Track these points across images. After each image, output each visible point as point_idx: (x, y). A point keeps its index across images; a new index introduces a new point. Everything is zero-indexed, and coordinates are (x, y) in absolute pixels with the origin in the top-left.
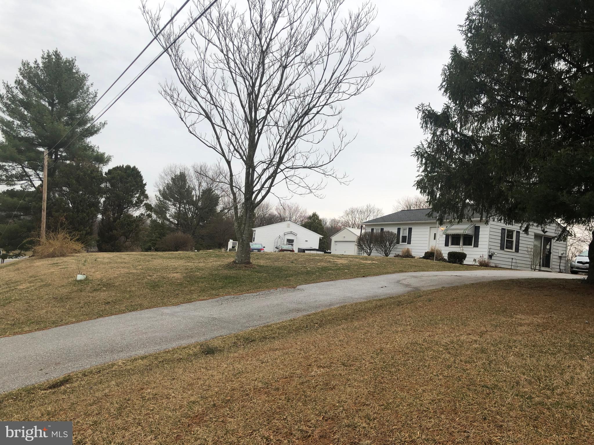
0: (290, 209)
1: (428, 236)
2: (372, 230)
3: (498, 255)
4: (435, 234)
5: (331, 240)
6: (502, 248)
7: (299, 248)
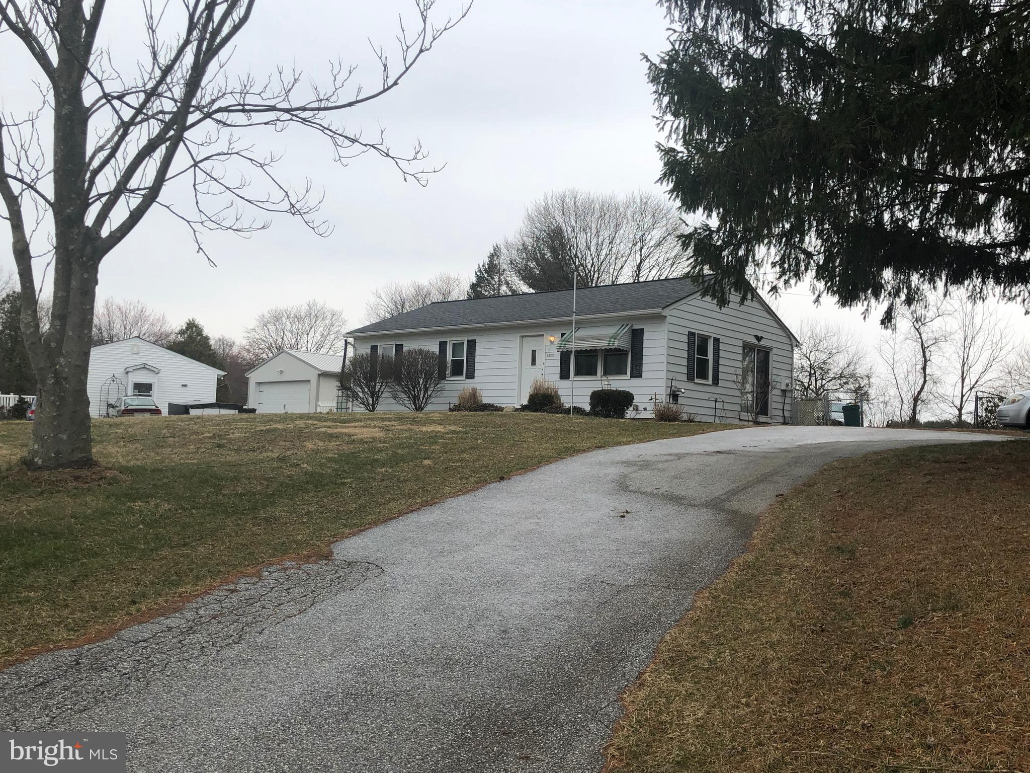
0: (124, 315)
1: (517, 358)
2: (374, 349)
3: (688, 394)
4: (534, 352)
5: (246, 382)
6: (690, 378)
7: (170, 404)
